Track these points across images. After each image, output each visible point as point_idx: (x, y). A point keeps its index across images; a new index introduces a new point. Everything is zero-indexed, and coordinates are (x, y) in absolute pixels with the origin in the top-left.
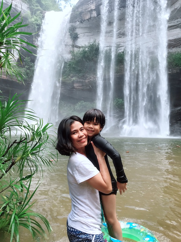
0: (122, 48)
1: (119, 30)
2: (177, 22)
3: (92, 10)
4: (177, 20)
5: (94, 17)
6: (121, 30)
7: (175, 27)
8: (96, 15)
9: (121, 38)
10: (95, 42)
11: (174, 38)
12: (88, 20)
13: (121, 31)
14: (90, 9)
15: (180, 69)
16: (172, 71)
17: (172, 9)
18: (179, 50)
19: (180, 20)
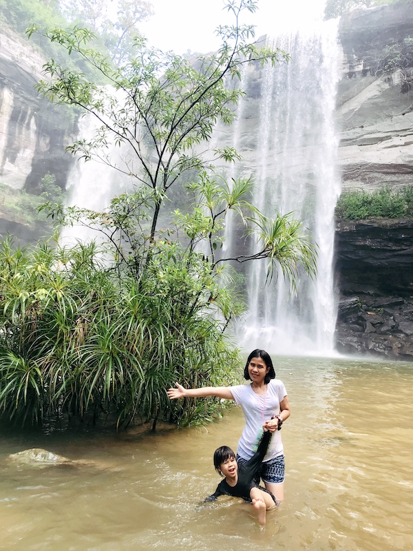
0: (248, 172)
1: (243, 136)
2: (354, 133)
4: (353, 131)
6: (246, 137)
7: (349, 142)
9: (245, 152)
11: (347, 163)
13: (246, 139)
15: (358, 226)
16: (342, 226)
17: (345, 110)
18: (357, 186)
19: (359, 130)
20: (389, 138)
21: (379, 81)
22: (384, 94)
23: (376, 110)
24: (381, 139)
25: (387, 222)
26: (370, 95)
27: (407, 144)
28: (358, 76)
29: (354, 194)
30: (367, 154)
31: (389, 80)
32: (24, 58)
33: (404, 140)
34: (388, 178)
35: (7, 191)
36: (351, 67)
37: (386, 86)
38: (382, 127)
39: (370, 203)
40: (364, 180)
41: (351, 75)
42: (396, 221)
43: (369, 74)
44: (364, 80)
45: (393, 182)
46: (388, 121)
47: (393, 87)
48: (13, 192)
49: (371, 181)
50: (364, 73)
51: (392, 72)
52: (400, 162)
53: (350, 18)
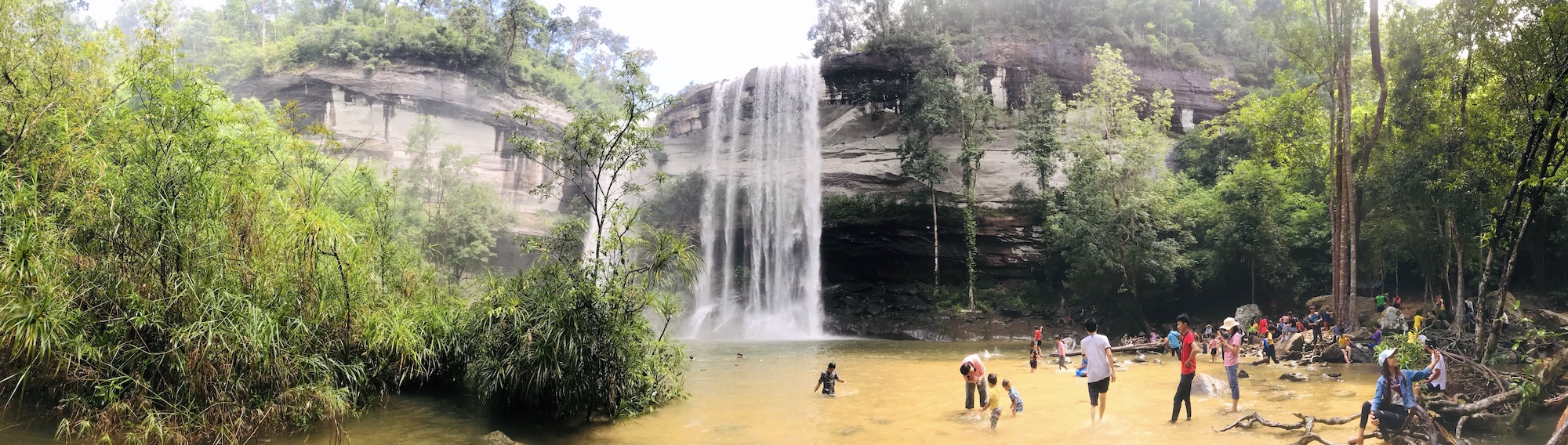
2: (838, 148)
3: (693, 119)
4: (836, 146)
5: (699, 130)
7: (833, 155)
8: (700, 127)
10: (700, 168)
11: (829, 173)
12: (687, 133)
14: (690, 118)
15: (839, 224)
16: (827, 223)
17: (829, 129)
18: (840, 191)
19: (840, 146)
20: (864, 154)
21: (855, 110)
22: (859, 119)
23: (853, 131)
24: (859, 155)
25: (861, 221)
26: (848, 119)
27: (877, 161)
28: (838, 103)
29: (837, 197)
30: (848, 165)
31: (863, 110)
32: (550, 113)
33: (875, 157)
34: (864, 186)
35: (547, 214)
36: (832, 96)
37: (861, 114)
38: (859, 145)
39: (849, 204)
40: (845, 186)
41: (833, 102)
42: (867, 221)
43: (847, 102)
44: (843, 107)
45: (868, 190)
46: (863, 142)
47: (865, 115)
48: (551, 214)
49: (851, 187)
50: (843, 101)
51: (865, 103)
52: (872, 174)
53: (830, 58)
